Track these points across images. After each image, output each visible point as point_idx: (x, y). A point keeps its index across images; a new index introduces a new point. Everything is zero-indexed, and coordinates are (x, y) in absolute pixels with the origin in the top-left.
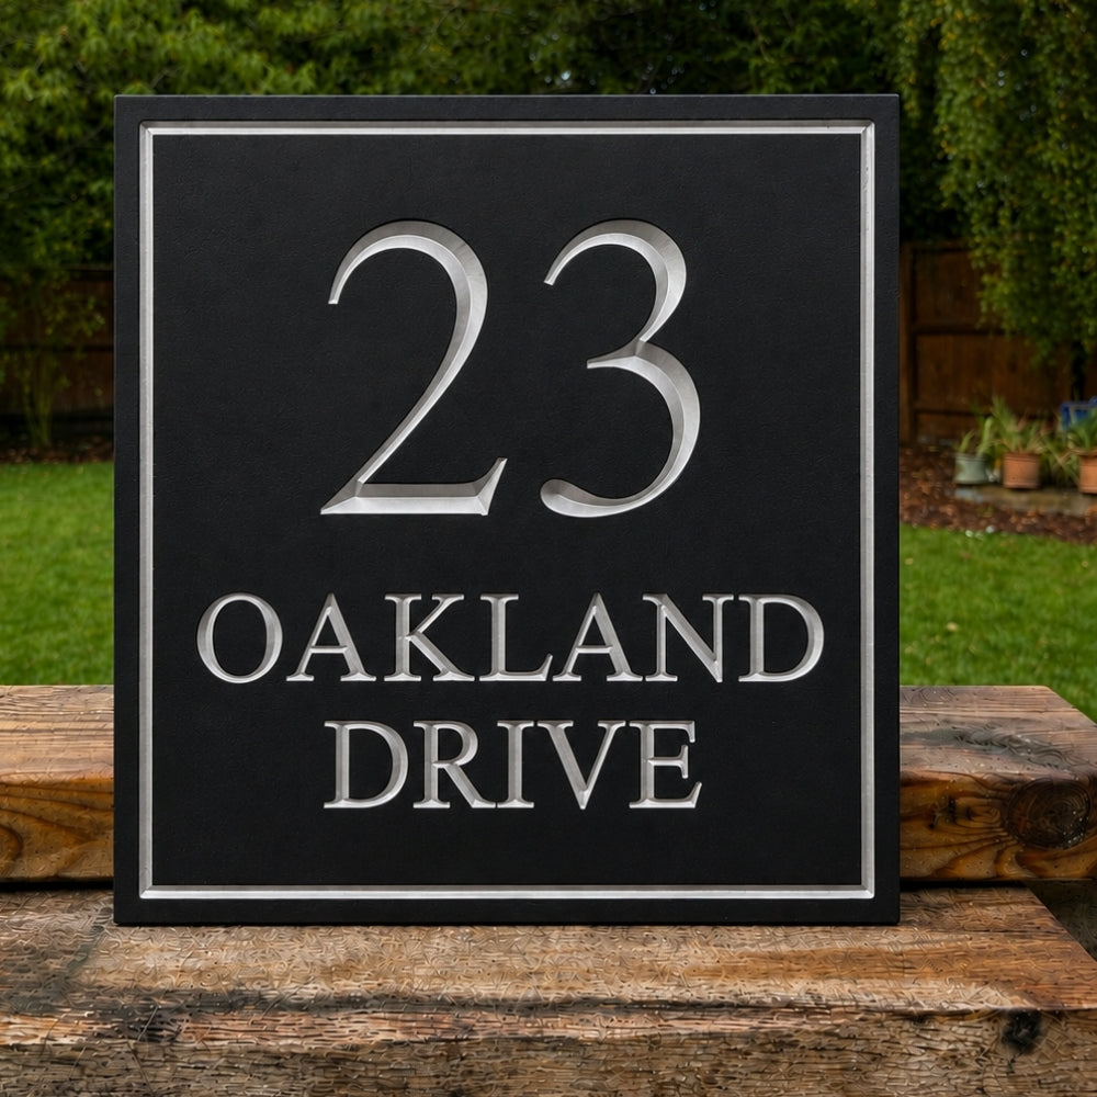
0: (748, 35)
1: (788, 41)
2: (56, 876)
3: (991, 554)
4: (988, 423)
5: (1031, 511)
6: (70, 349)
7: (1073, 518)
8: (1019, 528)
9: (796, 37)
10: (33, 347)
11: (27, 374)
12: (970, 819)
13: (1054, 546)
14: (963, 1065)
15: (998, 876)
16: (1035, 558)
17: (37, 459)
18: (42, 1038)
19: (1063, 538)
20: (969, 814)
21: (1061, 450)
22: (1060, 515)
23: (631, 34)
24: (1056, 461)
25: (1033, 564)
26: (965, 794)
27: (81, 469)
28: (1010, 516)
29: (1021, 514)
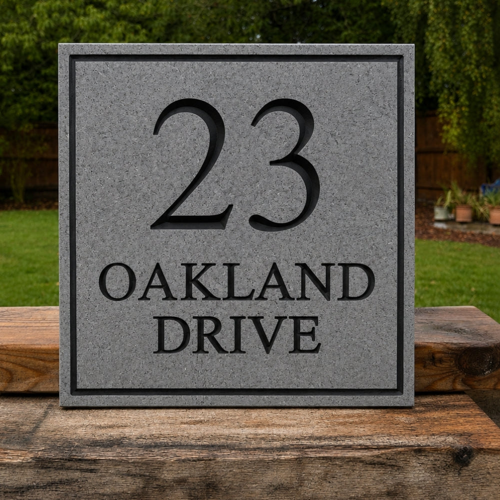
1: (359, 22)
2: (28, 391)
3: (450, 251)
4: (449, 193)
5: (468, 232)
6: (32, 160)
7: (487, 235)
8: (463, 240)
9: (363, 21)
10: (16, 159)
11: (13, 170)
12: (441, 363)
13: (479, 247)
14: (438, 471)
15: (454, 389)
16: (470, 252)
17: (18, 208)
19: (483, 244)
20: (441, 361)
21: (482, 205)
22: (481, 233)
24: (479, 210)
25: (468, 255)
26: (439, 352)
28: (459, 234)
29: (463, 234)
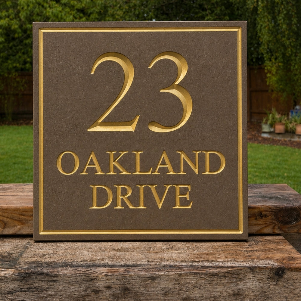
0: (204, 10)
1: (216, 12)
3: (271, 150)
4: (271, 115)
5: (282, 139)
6: (17, 95)
7: (294, 142)
8: (279, 144)
9: (218, 11)
10: (8, 94)
11: (6, 101)
13: (289, 148)
15: (273, 232)
16: (283, 152)
18: (11, 274)
19: (291, 147)
20: (266, 216)
21: (291, 123)
22: (291, 140)
23: (172, 9)
24: (289, 126)
25: (283, 154)
26: (264, 211)
27: (20, 127)
28: (277, 141)
29: (279, 140)
